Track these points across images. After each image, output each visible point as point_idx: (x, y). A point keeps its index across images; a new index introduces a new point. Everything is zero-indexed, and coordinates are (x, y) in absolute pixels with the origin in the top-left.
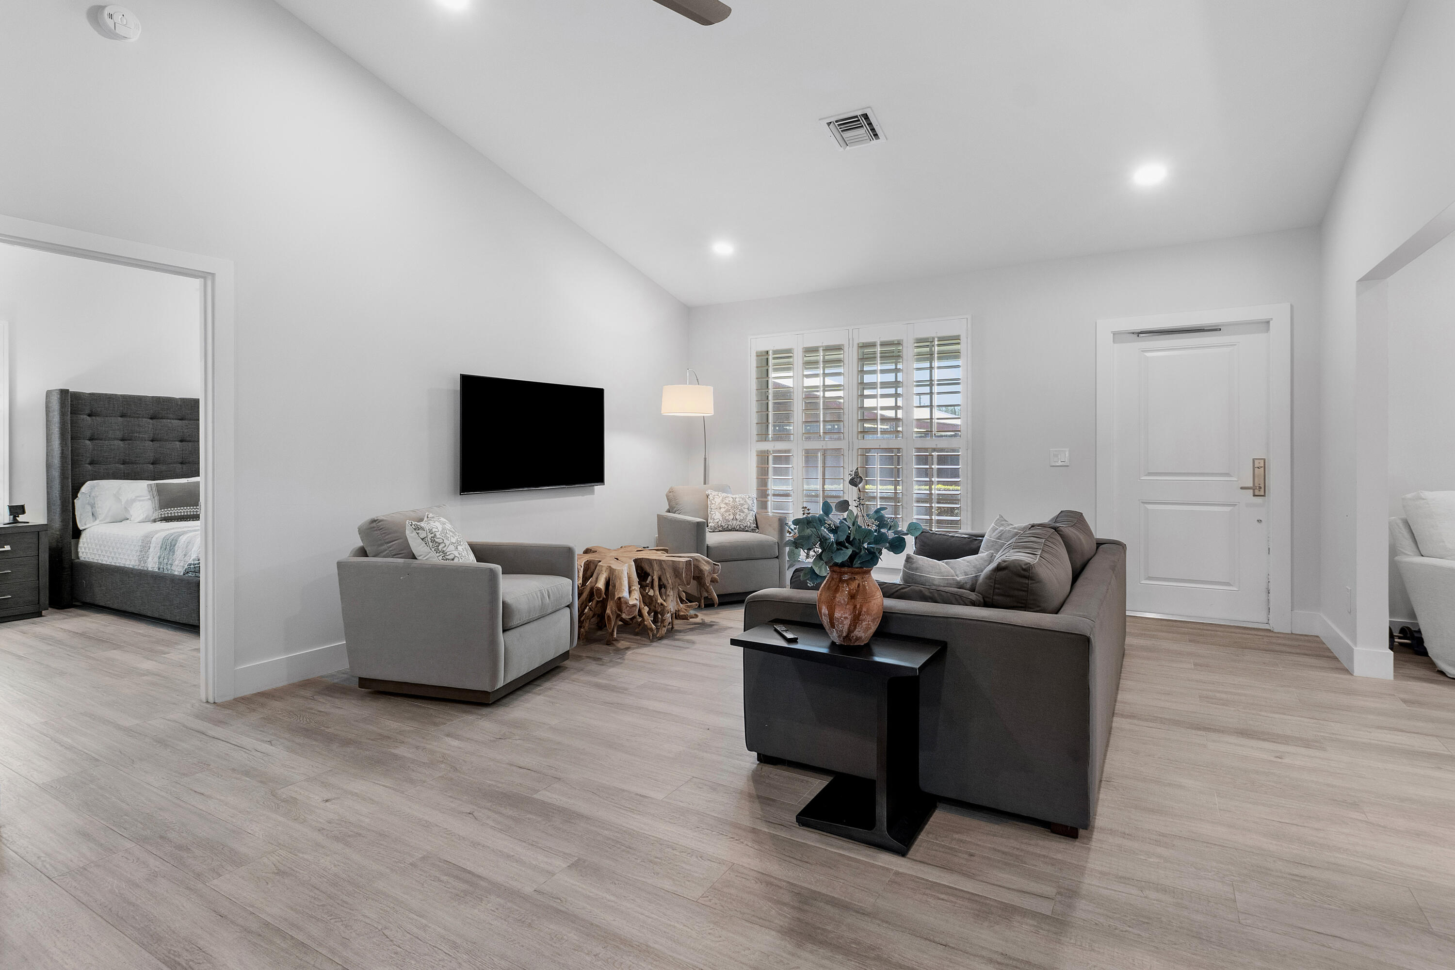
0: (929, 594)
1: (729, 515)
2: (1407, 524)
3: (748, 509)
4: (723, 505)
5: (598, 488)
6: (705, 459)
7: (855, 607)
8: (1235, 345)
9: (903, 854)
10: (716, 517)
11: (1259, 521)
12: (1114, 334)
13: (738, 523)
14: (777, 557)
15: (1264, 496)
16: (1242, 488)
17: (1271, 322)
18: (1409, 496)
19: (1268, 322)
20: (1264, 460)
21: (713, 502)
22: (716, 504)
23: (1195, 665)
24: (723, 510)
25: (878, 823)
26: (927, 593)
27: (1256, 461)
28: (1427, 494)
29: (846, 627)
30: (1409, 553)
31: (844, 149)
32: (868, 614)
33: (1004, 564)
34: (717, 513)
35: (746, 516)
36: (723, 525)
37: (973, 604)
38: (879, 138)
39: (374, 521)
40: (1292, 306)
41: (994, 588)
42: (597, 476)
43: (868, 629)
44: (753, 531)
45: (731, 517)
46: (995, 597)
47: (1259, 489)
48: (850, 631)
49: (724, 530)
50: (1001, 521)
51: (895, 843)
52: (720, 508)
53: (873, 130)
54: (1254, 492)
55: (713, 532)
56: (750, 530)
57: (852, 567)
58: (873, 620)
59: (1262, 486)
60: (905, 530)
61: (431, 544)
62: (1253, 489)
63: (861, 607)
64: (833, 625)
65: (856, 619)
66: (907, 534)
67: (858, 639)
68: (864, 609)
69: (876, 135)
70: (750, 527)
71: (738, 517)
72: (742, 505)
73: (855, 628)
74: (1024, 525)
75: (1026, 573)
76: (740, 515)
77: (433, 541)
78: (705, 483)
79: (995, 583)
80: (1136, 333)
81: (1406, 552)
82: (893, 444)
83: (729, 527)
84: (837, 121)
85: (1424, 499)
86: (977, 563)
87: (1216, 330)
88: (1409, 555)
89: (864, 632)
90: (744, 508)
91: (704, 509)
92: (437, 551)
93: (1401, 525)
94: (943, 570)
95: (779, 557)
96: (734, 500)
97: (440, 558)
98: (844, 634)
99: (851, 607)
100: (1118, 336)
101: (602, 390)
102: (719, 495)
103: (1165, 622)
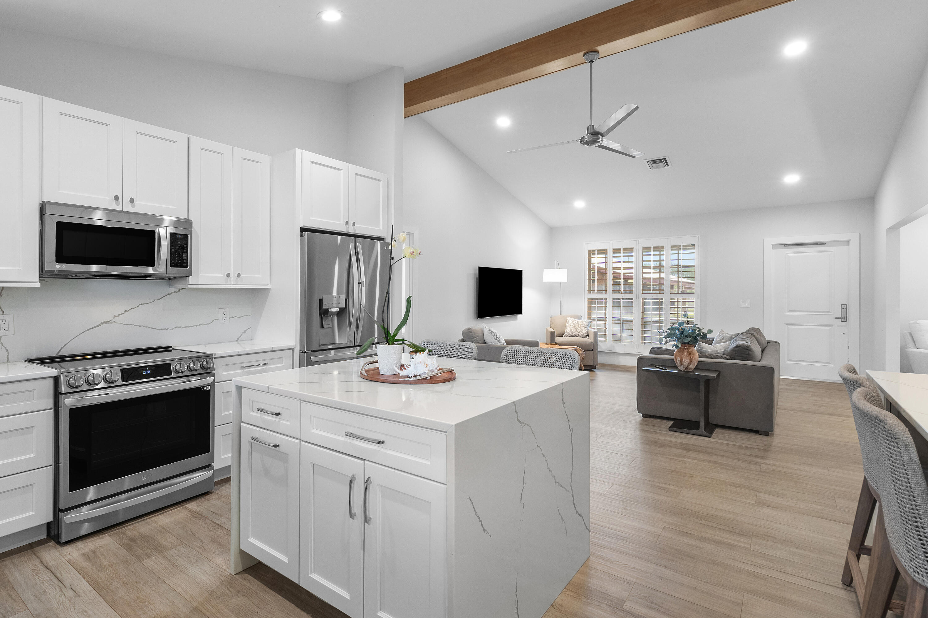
0: (709, 356)
1: (574, 329)
2: (911, 334)
3: (584, 327)
4: (572, 325)
5: (519, 316)
6: (561, 302)
7: (691, 357)
8: (833, 251)
9: (710, 437)
10: (568, 330)
11: (844, 334)
12: (773, 245)
13: (578, 333)
14: (592, 350)
15: (846, 322)
16: (836, 318)
17: (850, 241)
18: (912, 322)
19: (849, 241)
20: (847, 305)
21: (568, 323)
22: (569, 324)
23: (812, 395)
24: (571, 327)
25: (700, 428)
26: (708, 356)
27: (842, 305)
28: (918, 321)
29: (687, 364)
30: (912, 347)
31: (652, 169)
32: (695, 360)
33: (739, 345)
34: (569, 328)
35: (582, 330)
36: (571, 334)
37: (727, 359)
38: (669, 166)
39: (469, 329)
40: (860, 235)
41: (735, 354)
42: (519, 311)
43: (694, 365)
44: (585, 337)
45: (575, 330)
46: (735, 357)
47: (844, 319)
48: (688, 366)
49: (571, 336)
50: (722, 332)
51: (707, 434)
52: (570, 326)
53: (667, 163)
54: (841, 320)
55: (566, 337)
56: (583, 336)
57: (688, 344)
58: (696, 362)
59: (846, 317)
60: (706, 332)
61: (496, 338)
62: (841, 318)
63: (692, 358)
64: (681, 364)
65: (691, 362)
66: (707, 333)
67: (690, 368)
68: (694, 358)
69: (667, 164)
70: (583, 335)
71: (578, 330)
72: (581, 325)
73: (690, 365)
74: (734, 333)
75: (747, 348)
76: (579, 329)
77: (497, 337)
78: (560, 314)
79: (735, 352)
80: (784, 245)
81: (910, 347)
82: (659, 296)
83: (574, 335)
84: (651, 161)
85: (918, 323)
86: (725, 346)
87: (823, 244)
88: (911, 348)
89: (692, 366)
90: (582, 326)
91: (564, 325)
92: (498, 341)
93: (908, 335)
94: (712, 348)
95: (594, 350)
96: (578, 323)
97: (499, 344)
98: (686, 367)
99: (689, 357)
100: (775, 246)
101: (522, 271)
102: (572, 320)
103: (797, 381)
